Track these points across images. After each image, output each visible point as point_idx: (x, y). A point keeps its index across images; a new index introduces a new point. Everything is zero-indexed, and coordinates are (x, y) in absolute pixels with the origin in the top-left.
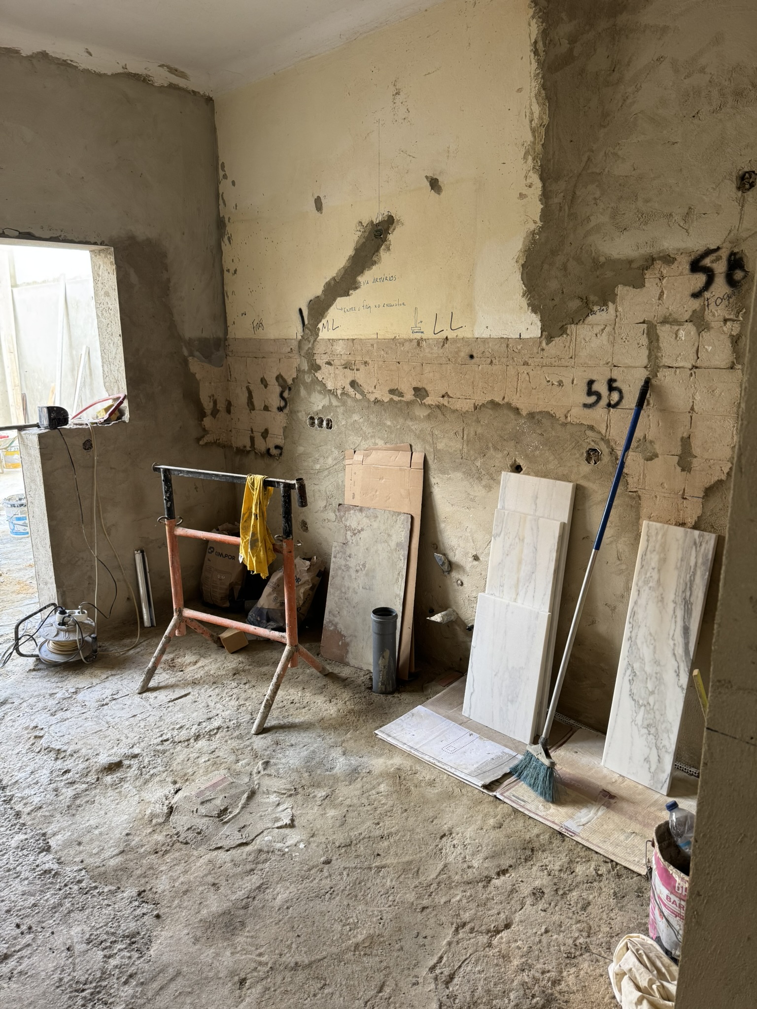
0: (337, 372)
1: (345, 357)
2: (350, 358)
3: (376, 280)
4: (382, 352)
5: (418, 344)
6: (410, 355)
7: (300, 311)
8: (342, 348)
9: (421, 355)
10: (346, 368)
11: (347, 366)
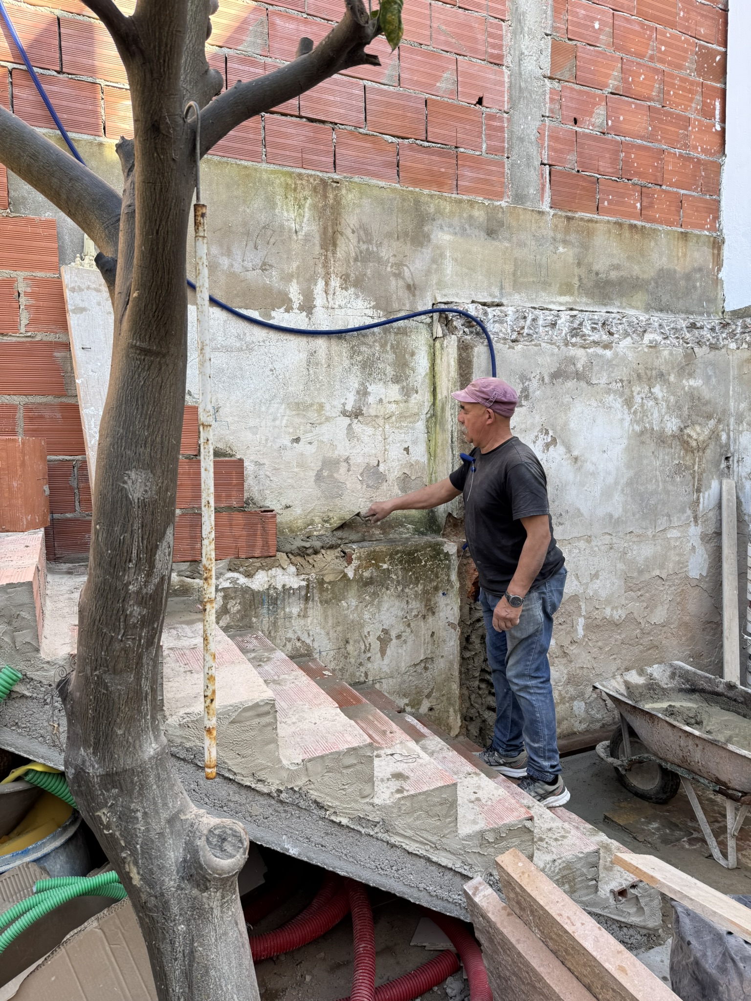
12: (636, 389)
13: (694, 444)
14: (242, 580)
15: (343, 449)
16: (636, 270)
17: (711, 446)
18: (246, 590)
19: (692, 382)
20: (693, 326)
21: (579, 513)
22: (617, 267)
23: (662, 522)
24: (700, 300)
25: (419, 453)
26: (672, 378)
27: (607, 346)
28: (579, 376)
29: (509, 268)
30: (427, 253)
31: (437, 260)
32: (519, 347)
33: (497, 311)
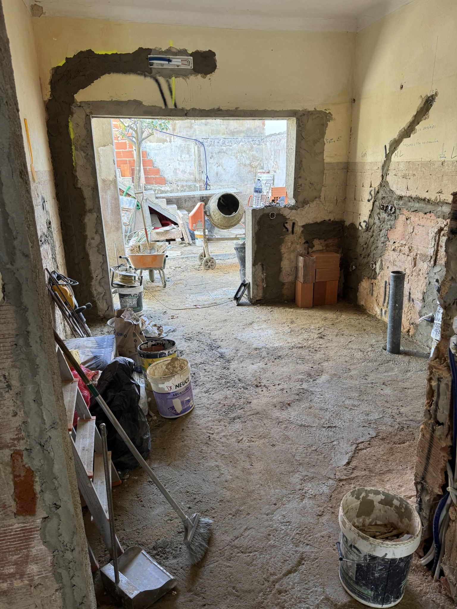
0: (399, 180)
1: (404, 172)
2: (407, 172)
3: (425, 128)
4: (423, 169)
5: (442, 164)
6: (437, 170)
7: (385, 146)
8: (403, 167)
9: (443, 170)
10: (403, 178)
11: (404, 177)
12: (238, 154)
13: (254, 166)
14: (160, 188)
15: (178, 167)
16: (241, 128)
17: (259, 166)
18: (161, 190)
19: (253, 153)
20: (253, 140)
21: (225, 180)
22: (236, 128)
23: (246, 183)
24: (259, 134)
25: (193, 168)
26: (247, 152)
27: (230, 146)
28: (224, 152)
29: (210, 131)
30: (193, 130)
31: (195, 131)
32: (210, 147)
33: (206, 140)
